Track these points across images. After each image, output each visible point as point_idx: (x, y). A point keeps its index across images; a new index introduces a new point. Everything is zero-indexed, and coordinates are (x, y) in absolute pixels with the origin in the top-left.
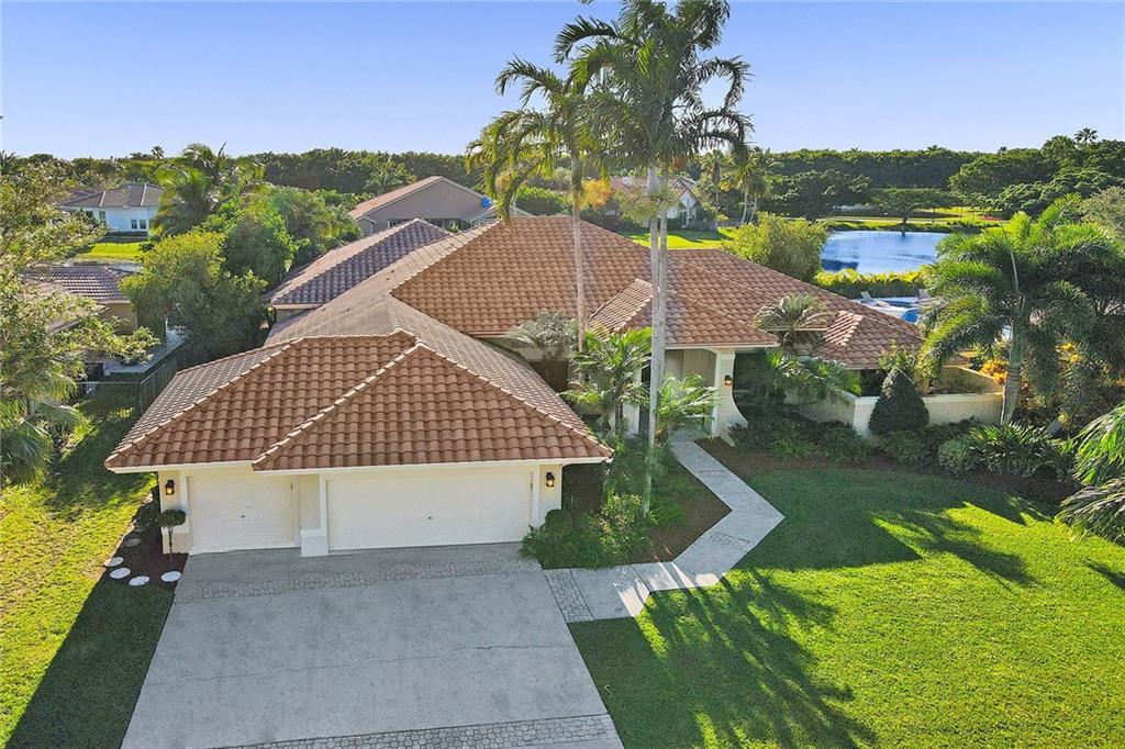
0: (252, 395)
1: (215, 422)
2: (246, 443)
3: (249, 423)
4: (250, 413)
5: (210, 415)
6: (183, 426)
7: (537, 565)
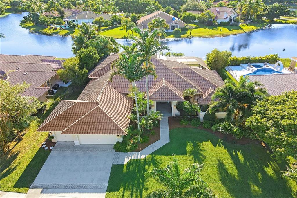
0: (65, 116)
1: (57, 122)
2: (61, 128)
3: (63, 123)
4: (63, 120)
5: (56, 121)
6: (51, 123)
7: (115, 151)
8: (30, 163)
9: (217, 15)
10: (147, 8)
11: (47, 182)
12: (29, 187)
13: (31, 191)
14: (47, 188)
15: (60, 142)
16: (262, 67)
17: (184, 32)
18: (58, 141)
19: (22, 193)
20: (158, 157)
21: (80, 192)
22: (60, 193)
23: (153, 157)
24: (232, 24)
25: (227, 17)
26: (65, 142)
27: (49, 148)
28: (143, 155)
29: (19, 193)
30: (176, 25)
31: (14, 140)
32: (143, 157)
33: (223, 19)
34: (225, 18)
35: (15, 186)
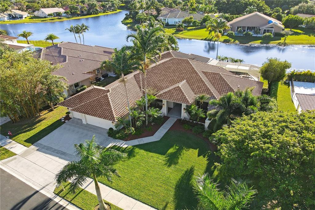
7: (108, 135)
8: (46, 128)
10: (247, 9)
11: (46, 144)
12: (32, 144)
13: (32, 147)
14: (43, 148)
15: (75, 118)
17: (276, 37)
18: (74, 118)
20: (137, 150)
21: (60, 158)
22: (48, 154)
23: (133, 149)
26: (79, 119)
27: (65, 121)
28: (127, 145)
30: (270, 29)
31: (48, 110)
32: (125, 146)
35: (25, 141)
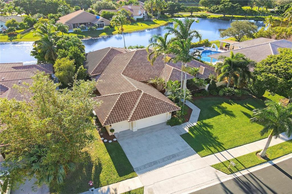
0: (119, 107)
1: (116, 114)
2: (124, 117)
4: (121, 111)
6: (111, 116)
8: (110, 156)
9: (132, 12)
10: (58, 8)
16: (204, 50)
17: (112, 29)
19: (134, 177)
23: (202, 122)
24: (147, 20)
25: (141, 14)
27: (113, 140)
28: (194, 123)
29: (130, 178)
30: (102, 23)
33: (138, 16)
34: (140, 15)
